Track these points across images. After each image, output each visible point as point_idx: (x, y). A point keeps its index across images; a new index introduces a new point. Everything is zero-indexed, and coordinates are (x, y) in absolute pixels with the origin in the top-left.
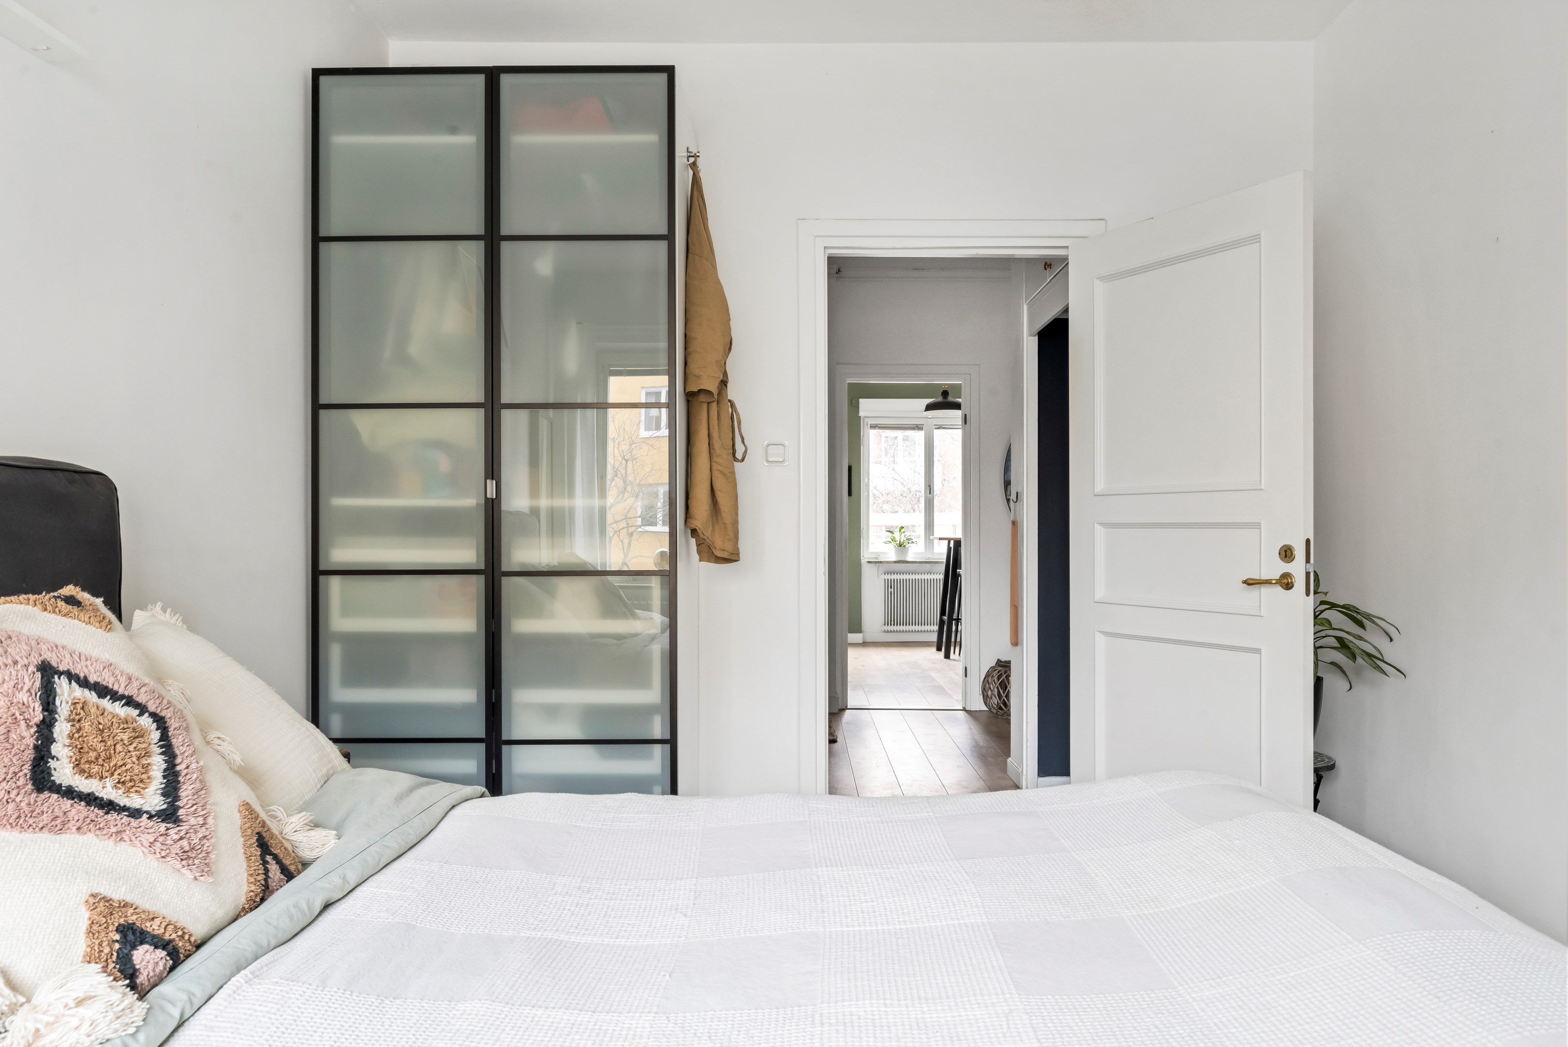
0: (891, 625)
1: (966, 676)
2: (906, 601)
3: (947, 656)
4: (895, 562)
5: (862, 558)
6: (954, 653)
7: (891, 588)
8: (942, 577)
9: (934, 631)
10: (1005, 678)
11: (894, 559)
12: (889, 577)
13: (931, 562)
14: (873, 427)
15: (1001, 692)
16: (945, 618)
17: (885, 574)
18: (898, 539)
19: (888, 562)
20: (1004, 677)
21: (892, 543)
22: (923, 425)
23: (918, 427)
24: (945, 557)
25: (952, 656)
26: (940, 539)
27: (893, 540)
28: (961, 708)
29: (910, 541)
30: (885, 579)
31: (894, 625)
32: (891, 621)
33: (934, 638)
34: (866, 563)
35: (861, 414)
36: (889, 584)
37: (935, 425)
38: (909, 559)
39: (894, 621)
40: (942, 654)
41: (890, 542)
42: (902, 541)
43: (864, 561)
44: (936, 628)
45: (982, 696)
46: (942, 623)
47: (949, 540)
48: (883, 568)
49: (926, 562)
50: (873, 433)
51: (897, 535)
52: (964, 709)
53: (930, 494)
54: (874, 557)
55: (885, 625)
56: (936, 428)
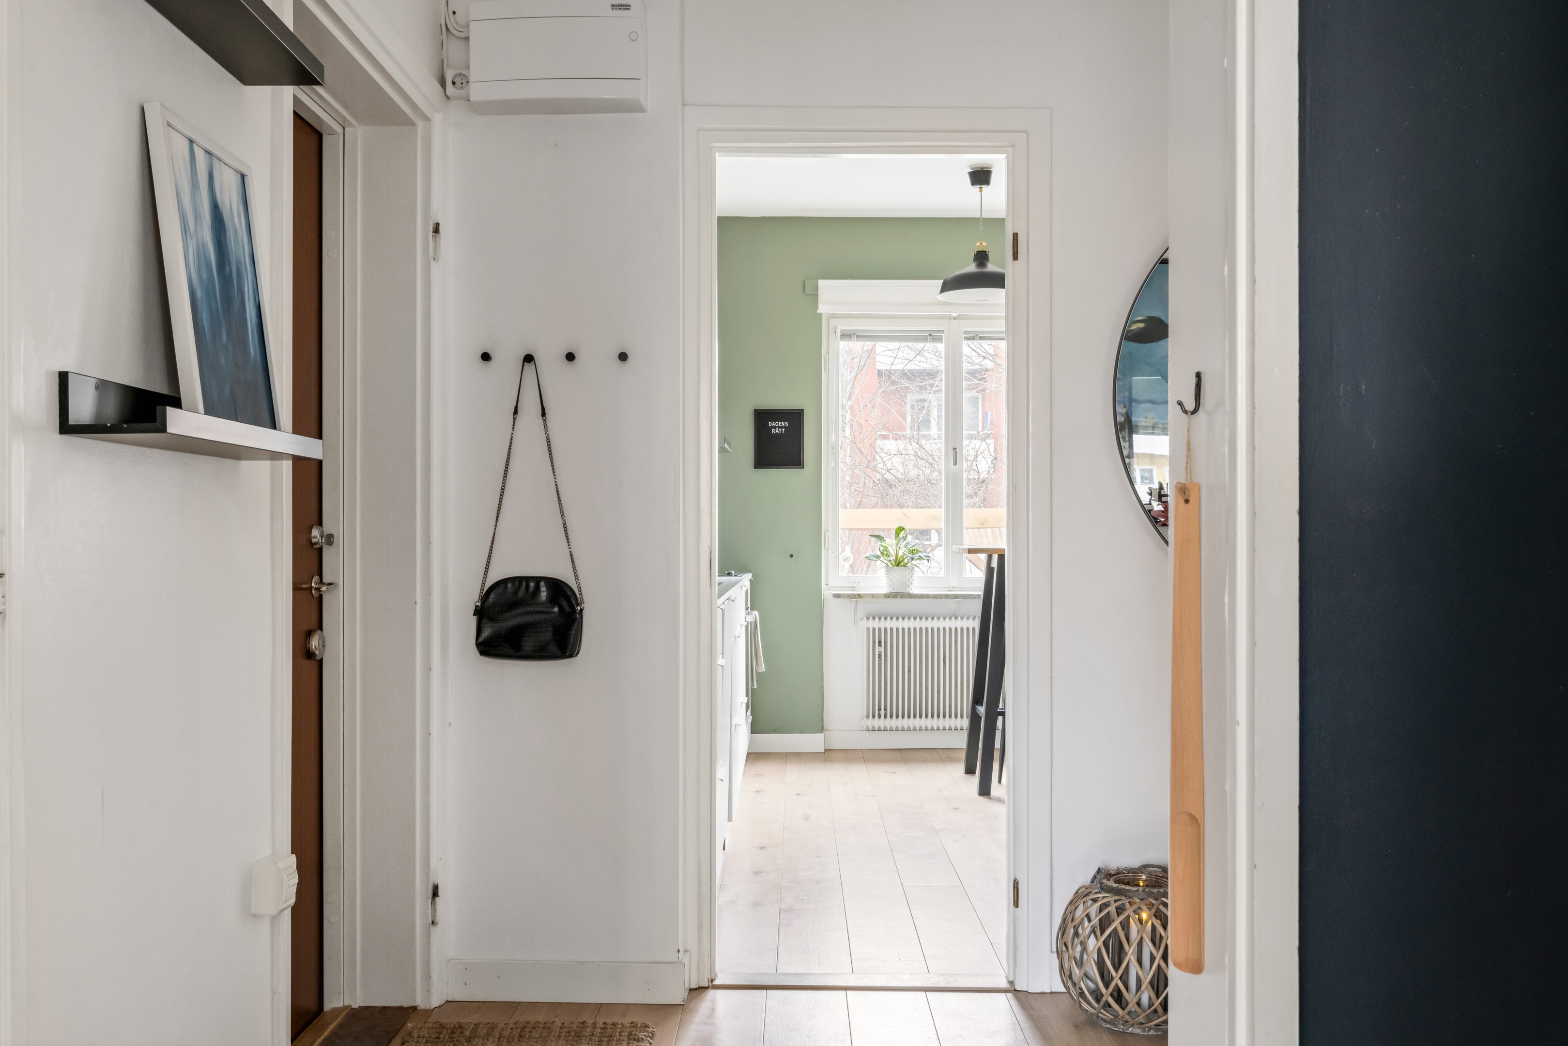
0: (880, 716)
1: (1016, 904)
2: (909, 671)
3: (985, 790)
4: (887, 596)
5: (823, 587)
6: (1000, 782)
7: (880, 645)
8: (976, 624)
9: (962, 729)
10: (1120, 929)
11: (885, 591)
12: (876, 624)
13: (956, 597)
14: (847, 335)
15: (1108, 963)
16: (982, 710)
17: (868, 619)
18: (892, 551)
19: (873, 596)
20: (1116, 924)
21: (882, 558)
22: (943, 331)
23: (933, 337)
24: (981, 585)
25: (996, 789)
26: (971, 551)
27: (885, 553)
28: (1004, 984)
29: (917, 556)
30: (868, 629)
31: (885, 717)
32: (880, 709)
33: (961, 741)
34: (831, 597)
35: (822, 309)
36: (878, 639)
37: (965, 332)
38: (915, 591)
39: (885, 710)
40: (975, 781)
41: (878, 557)
42: (901, 554)
43: (827, 593)
44: (965, 723)
45: (1055, 955)
46: (974, 718)
47: (990, 553)
48: (863, 607)
49: (947, 596)
50: (844, 345)
51: (890, 542)
52: (1012, 990)
53: (955, 464)
54: (848, 585)
55: (868, 717)
56: (967, 339)
